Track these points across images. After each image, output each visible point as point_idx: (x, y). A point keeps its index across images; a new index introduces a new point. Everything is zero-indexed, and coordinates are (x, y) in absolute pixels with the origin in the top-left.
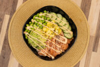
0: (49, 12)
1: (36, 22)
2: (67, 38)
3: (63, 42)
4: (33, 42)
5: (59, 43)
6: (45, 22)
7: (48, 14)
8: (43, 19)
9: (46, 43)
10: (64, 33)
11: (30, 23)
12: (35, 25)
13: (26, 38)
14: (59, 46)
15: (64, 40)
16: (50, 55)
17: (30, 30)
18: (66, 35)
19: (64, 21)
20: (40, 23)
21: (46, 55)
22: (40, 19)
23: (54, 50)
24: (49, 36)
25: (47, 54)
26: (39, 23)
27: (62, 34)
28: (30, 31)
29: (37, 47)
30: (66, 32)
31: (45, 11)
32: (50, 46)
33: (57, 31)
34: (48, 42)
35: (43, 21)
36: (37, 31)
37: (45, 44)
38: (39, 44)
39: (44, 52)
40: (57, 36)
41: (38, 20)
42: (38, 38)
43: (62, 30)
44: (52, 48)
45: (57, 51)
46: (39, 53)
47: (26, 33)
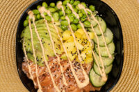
0: (98, 15)
1: (63, 12)
2: (90, 81)
3: (78, 82)
4: (30, 40)
5: (70, 78)
6: (76, 24)
7: (93, 16)
8: (78, 17)
9: (50, 59)
10: (92, 67)
11: (53, 4)
12: (56, 15)
13: (25, 23)
14: (65, 82)
15: (82, 80)
16: (38, 84)
17: (43, 15)
18: (92, 73)
19: (109, 50)
20: (68, 20)
21: (32, 77)
22: (74, 13)
23: (53, 81)
24: (64, 53)
25: (35, 79)
26: (67, 18)
27: (88, 67)
28: (41, 18)
29: (30, 53)
30: (98, 69)
31: (93, 7)
32: (53, 69)
33: (83, 55)
34: (54, 60)
35: (76, 22)
36: (53, 28)
37: (45, 59)
38: (37, 50)
39: (33, 71)
40: (76, 63)
41: (68, 12)
42: (45, 40)
43: (94, 62)
44: (52, 76)
45: (55, 87)
46: (24, 64)
47: (31, 16)
